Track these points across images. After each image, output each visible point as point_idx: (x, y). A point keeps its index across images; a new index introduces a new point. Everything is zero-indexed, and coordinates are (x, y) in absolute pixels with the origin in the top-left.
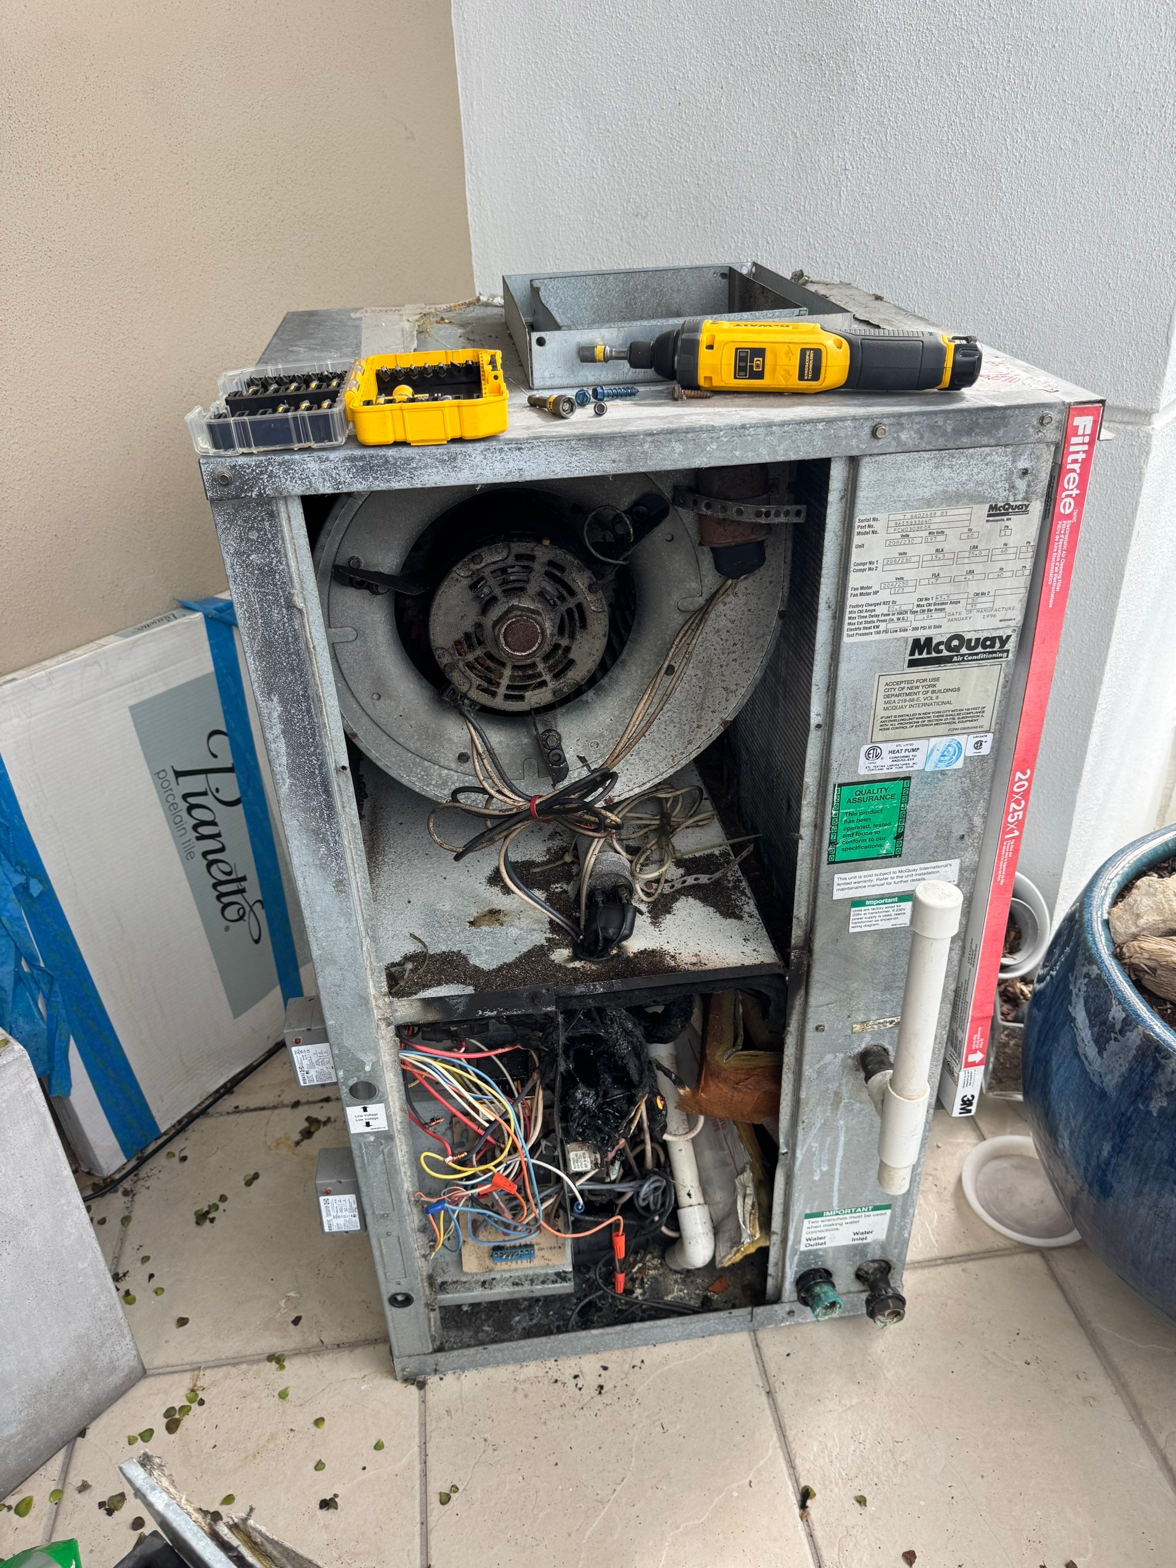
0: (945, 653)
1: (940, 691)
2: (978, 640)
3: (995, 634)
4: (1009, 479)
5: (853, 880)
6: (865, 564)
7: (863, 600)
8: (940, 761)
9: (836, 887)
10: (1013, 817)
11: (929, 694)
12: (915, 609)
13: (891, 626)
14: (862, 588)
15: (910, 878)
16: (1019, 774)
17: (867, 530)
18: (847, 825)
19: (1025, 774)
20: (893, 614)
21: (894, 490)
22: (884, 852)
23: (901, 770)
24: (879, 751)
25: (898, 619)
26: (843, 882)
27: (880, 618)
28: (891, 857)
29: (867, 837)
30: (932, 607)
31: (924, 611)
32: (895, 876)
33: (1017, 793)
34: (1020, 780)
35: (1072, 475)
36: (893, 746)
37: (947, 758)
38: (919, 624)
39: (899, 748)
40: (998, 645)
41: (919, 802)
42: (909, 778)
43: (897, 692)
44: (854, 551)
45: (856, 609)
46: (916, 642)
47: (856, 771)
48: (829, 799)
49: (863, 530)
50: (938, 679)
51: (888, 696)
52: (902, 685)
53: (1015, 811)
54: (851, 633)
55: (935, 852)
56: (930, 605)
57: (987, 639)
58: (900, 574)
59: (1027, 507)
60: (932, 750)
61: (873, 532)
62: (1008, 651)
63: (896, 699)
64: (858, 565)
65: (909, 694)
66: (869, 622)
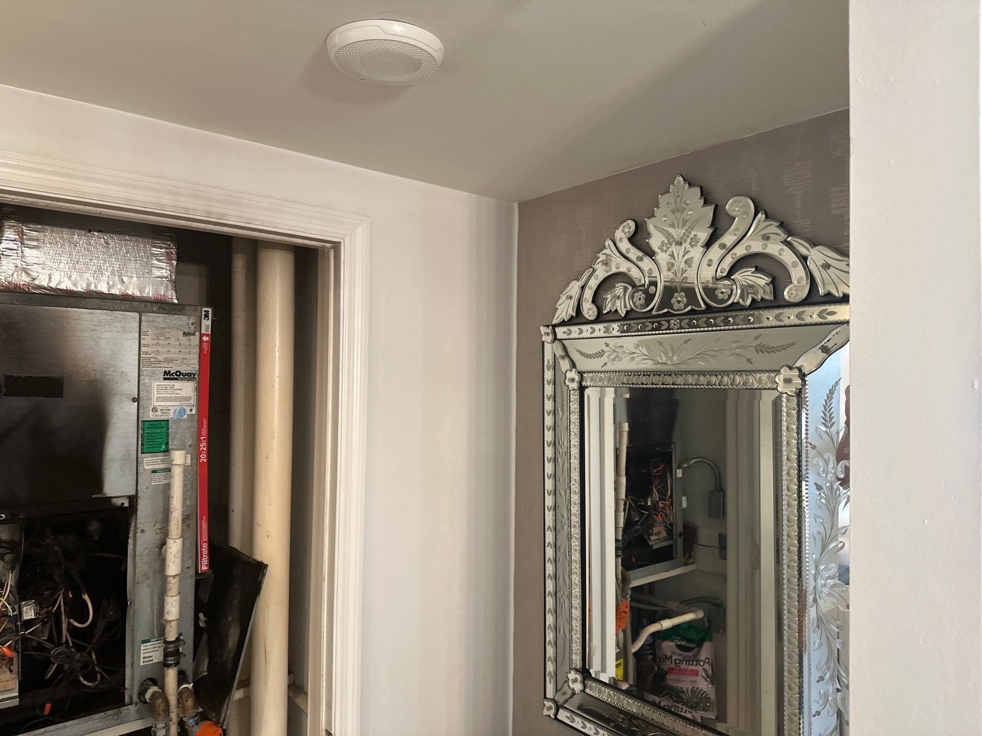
0: (175, 377)
1: (176, 390)
2: (185, 373)
3: (190, 372)
4: (188, 325)
5: (151, 461)
6: (146, 345)
8: (179, 415)
9: (145, 464)
11: (172, 390)
13: (156, 365)
14: (145, 352)
18: (148, 438)
20: (157, 362)
21: (153, 324)
22: (162, 450)
23: (165, 417)
24: (157, 409)
25: (159, 364)
26: (147, 462)
27: (152, 362)
28: (164, 452)
29: (155, 443)
31: (166, 362)
37: (181, 414)
38: (166, 366)
39: (163, 409)
40: (192, 376)
41: (173, 430)
42: (168, 421)
44: (142, 340)
45: (144, 359)
46: (165, 372)
47: (149, 417)
49: (144, 334)
50: (174, 385)
51: (158, 389)
52: (162, 386)
54: (143, 366)
56: (168, 360)
57: (188, 373)
58: (158, 349)
61: (147, 335)
62: (196, 378)
63: (161, 391)
65: (165, 389)
66: (149, 363)
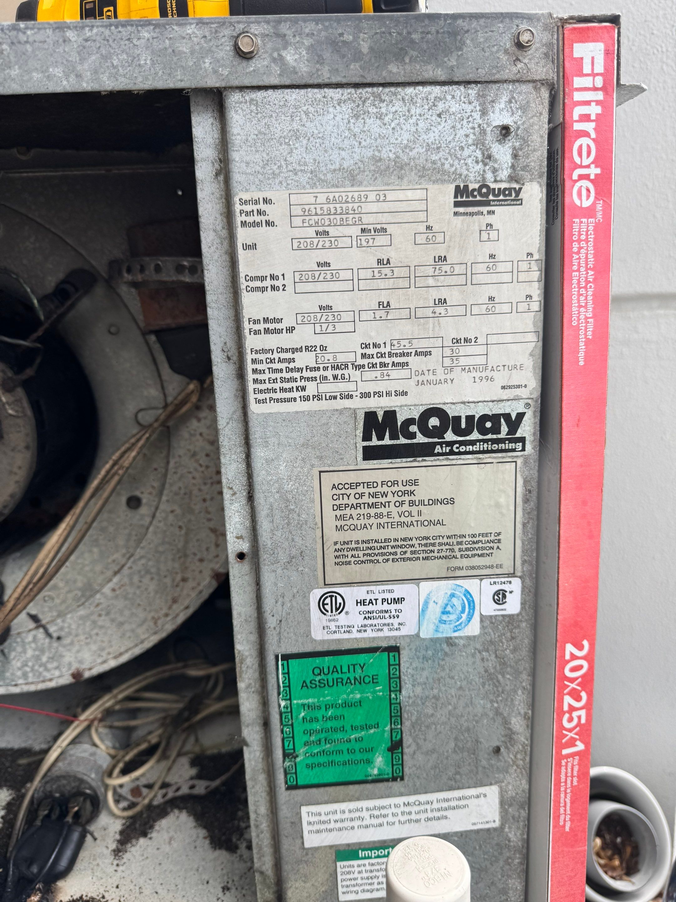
0: (420, 439)
1: (422, 502)
2: (470, 419)
3: (498, 410)
4: (480, 143)
5: (332, 817)
6: (263, 279)
7: (272, 341)
8: (442, 621)
9: (306, 828)
10: (570, 720)
11: (406, 507)
12: (360, 362)
13: (324, 388)
14: (266, 320)
15: (423, 816)
16: (570, 648)
17: (258, 219)
18: (308, 726)
19: (581, 648)
20: (325, 369)
21: (291, 152)
22: (376, 772)
23: (380, 634)
24: (339, 600)
25: (335, 377)
26: (316, 819)
27: (306, 374)
28: (387, 780)
29: (344, 747)
30: (387, 360)
31: (374, 366)
32: (399, 811)
33: (572, 680)
34: (574, 657)
35: (584, 141)
36: (361, 592)
37: (453, 617)
38: (371, 388)
39: (372, 597)
40: (504, 429)
41: (419, 690)
42: (395, 649)
43: (352, 501)
44: (242, 254)
45: (262, 357)
46: (370, 416)
47: (308, 634)
48: (272, 680)
49: (250, 219)
50: (415, 482)
51: (339, 507)
52: (360, 490)
53: (572, 709)
54: (261, 396)
55: (457, 773)
56: (382, 355)
57: (485, 418)
58: (324, 300)
59: (518, 192)
60: (426, 603)
61: (268, 223)
62: (522, 440)
63: (354, 512)
64: (253, 279)
65: (374, 505)
66: (289, 380)
